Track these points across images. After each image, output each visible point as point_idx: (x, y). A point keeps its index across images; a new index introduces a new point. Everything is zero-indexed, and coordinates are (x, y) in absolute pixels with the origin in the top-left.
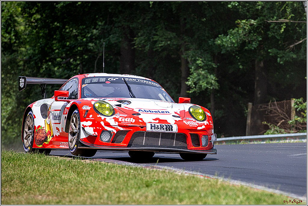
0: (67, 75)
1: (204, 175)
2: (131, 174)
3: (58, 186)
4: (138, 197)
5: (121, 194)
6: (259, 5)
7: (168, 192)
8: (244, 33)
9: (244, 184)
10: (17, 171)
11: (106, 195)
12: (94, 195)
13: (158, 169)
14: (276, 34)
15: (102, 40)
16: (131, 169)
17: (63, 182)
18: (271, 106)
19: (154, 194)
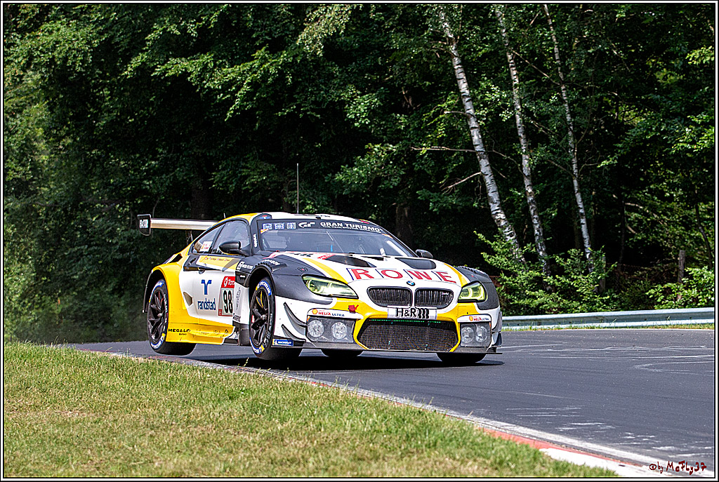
0: (110, 228)
1: (318, 381)
2: (207, 379)
3: (96, 397)
5: (192, 410)
6: (401, 124)
7: (263, 407)
8: (379, 165)
9: (378, 395)
10: (35, 374)
11: (168, 411)
12: (150, 411)
13: (248, 373)
14: (426, 166)
15: (164, 176)
16: (206, 372)
17: (103, 391)
19: (242, 411)
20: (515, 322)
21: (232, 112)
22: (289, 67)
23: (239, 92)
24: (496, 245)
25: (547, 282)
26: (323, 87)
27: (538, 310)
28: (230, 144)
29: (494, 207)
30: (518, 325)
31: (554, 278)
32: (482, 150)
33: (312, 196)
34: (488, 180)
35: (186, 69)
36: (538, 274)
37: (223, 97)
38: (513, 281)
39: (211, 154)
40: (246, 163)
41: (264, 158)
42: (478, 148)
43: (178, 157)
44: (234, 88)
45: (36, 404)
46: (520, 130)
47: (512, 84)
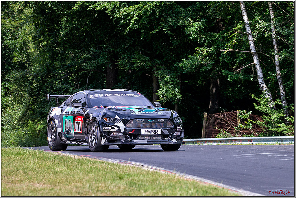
1: (166, 170)
2: (109, 168)
3: (52, 176)
4: (112, 187)
5: (100, 184)
7: (136, 184)
11: (88, 185)
12: (79, 184)
13: (130, 165)
16: (109, 164)
17: (56, 173)
18: (221, 116)
19: (125, 185)
20: (270, 140)
21: (128, 30)
22: (157, 8)
23: (132, 20)
24: (261, 100)
25: (287, 120)
26: (175, 18)
27: (282, 134)
28: (127, 46)
29: (260, 81)
30: (271, 141)
31: (290, 117)
32: (255, 51)
33: (168, 73)
34: (258, 67)
35: (105, 7)
36: (282, 115)
37: (124, 22)
38: (269, 119)
39: (117, 51)
40: (135, 56)
41: (144, 54)
42: (252, 51)
43: (100, 53)
44: (129, 18)
45: (21, 180)
46: (274, 42)
47: (270, 18)
